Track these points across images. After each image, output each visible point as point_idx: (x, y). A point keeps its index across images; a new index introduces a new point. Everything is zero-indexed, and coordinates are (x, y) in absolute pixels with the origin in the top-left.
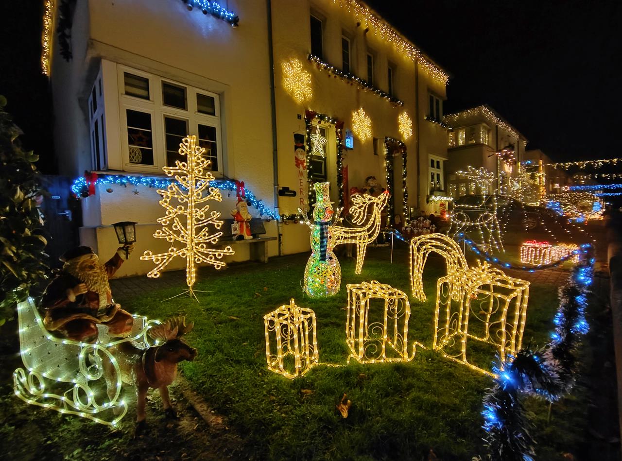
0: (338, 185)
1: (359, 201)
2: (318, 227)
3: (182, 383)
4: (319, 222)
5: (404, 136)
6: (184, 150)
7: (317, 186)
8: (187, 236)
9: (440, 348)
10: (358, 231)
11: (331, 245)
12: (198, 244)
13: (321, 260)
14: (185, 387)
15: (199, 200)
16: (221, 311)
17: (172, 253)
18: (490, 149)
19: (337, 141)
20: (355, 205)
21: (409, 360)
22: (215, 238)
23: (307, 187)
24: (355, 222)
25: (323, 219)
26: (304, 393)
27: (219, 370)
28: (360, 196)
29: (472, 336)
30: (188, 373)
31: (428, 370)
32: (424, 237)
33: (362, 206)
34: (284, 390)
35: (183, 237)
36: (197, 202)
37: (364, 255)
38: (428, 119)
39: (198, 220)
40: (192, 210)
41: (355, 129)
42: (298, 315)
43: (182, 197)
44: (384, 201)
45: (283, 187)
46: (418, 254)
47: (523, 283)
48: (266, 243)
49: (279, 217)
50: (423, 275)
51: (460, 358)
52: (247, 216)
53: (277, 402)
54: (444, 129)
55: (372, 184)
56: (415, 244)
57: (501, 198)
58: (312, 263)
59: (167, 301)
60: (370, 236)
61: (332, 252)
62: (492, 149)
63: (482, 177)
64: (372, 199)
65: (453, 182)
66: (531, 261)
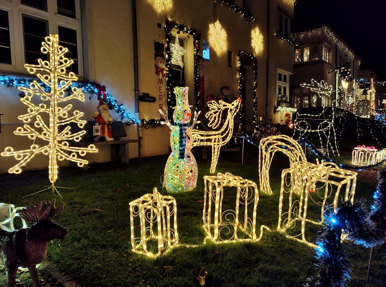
0: (195, 93)
1: (214, 106)
2: (178, 128)
3: (49, 266)
4: (179, 124)
5: (256, 50)
6: (46, 48)
7: (177, 90)
8: (49, 133)
9: (283, 230)
10: (213, 134)
11: (189, 145)
12: (60, 142)
13: (180, 158)
14: (53, 269)
15: (61, 99)
16: (84, 205)
17: (34, 150)
18: (330, 66)
19: (194, 52)
20: (210, 111)
21: (258, 240)
22: (78, 136)
23: (166, 94)
24: (211, 126)
25: (182, 121)
26: (166, 269)
27: (86, 254)
28: (216, 102)
29: (310, 221)
30: (55, 257)
31: (273, 248)
32: (271, 138)
33: (217, 112)
34: (148, 267)
35: (45, 134)
36: (59, 101)
37: (218, 156)
38: (277, 36)
39: (60, 118)
40: (54, 109)
41: (212, 41)
42: (161, 201)
43: (44, 95)
44: (237, 107)
45: (143, 93)
46: (265, 153)
47: (352, 174)
48: (126, 145)
49: (139, 122)
50: (270, 172)
51: (300, 238)
52: (108, 118)
53: (141, 277)
54: (291, 46)
55: (226, 93)
56: (263, 144)
57: (338, 110)
58: (172, 161)
59: (29, 197)
60: (224, 139)
61: (190, 152)
62: (332, 66)
63: (322, 90)
64: (226, 106)
65: (298, 96)
66: (360, 163)
